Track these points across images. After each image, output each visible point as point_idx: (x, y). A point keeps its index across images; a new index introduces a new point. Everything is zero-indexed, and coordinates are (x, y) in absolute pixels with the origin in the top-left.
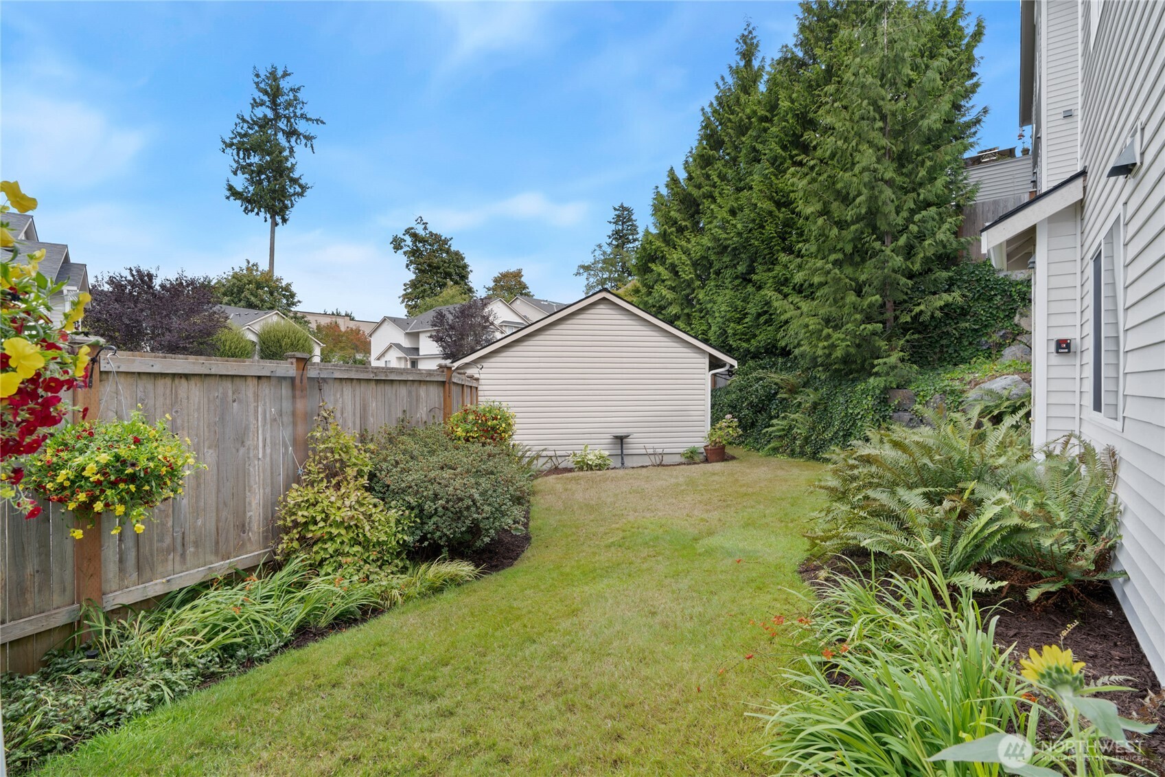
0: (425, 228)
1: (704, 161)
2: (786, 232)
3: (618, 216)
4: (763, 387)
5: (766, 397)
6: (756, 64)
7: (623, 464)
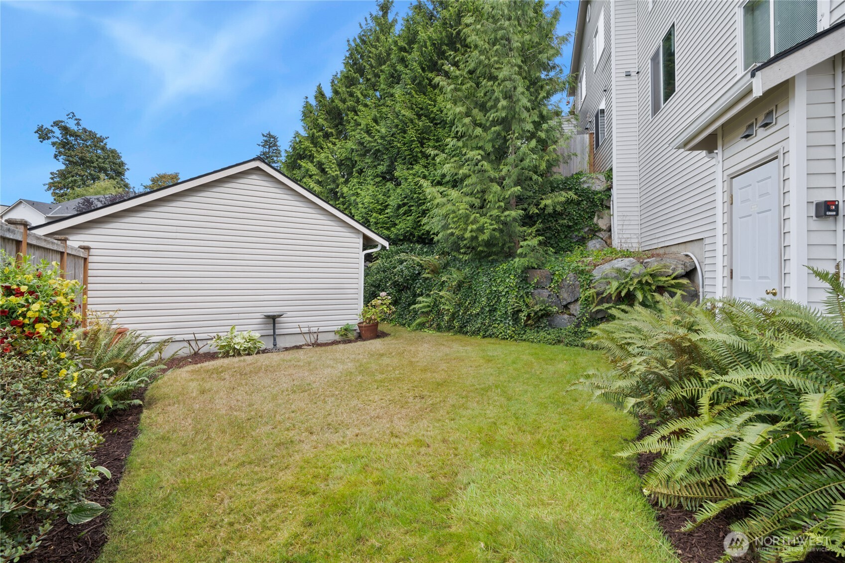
0: (78, 124)
1: (350, 82)
2: (424, 138)
3: (266, 141)
4: (407, 268)
5: (411, 276)
6: (391, 17)
7: (275, 345)
